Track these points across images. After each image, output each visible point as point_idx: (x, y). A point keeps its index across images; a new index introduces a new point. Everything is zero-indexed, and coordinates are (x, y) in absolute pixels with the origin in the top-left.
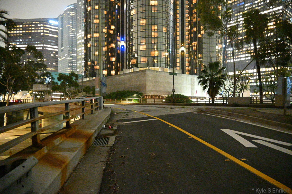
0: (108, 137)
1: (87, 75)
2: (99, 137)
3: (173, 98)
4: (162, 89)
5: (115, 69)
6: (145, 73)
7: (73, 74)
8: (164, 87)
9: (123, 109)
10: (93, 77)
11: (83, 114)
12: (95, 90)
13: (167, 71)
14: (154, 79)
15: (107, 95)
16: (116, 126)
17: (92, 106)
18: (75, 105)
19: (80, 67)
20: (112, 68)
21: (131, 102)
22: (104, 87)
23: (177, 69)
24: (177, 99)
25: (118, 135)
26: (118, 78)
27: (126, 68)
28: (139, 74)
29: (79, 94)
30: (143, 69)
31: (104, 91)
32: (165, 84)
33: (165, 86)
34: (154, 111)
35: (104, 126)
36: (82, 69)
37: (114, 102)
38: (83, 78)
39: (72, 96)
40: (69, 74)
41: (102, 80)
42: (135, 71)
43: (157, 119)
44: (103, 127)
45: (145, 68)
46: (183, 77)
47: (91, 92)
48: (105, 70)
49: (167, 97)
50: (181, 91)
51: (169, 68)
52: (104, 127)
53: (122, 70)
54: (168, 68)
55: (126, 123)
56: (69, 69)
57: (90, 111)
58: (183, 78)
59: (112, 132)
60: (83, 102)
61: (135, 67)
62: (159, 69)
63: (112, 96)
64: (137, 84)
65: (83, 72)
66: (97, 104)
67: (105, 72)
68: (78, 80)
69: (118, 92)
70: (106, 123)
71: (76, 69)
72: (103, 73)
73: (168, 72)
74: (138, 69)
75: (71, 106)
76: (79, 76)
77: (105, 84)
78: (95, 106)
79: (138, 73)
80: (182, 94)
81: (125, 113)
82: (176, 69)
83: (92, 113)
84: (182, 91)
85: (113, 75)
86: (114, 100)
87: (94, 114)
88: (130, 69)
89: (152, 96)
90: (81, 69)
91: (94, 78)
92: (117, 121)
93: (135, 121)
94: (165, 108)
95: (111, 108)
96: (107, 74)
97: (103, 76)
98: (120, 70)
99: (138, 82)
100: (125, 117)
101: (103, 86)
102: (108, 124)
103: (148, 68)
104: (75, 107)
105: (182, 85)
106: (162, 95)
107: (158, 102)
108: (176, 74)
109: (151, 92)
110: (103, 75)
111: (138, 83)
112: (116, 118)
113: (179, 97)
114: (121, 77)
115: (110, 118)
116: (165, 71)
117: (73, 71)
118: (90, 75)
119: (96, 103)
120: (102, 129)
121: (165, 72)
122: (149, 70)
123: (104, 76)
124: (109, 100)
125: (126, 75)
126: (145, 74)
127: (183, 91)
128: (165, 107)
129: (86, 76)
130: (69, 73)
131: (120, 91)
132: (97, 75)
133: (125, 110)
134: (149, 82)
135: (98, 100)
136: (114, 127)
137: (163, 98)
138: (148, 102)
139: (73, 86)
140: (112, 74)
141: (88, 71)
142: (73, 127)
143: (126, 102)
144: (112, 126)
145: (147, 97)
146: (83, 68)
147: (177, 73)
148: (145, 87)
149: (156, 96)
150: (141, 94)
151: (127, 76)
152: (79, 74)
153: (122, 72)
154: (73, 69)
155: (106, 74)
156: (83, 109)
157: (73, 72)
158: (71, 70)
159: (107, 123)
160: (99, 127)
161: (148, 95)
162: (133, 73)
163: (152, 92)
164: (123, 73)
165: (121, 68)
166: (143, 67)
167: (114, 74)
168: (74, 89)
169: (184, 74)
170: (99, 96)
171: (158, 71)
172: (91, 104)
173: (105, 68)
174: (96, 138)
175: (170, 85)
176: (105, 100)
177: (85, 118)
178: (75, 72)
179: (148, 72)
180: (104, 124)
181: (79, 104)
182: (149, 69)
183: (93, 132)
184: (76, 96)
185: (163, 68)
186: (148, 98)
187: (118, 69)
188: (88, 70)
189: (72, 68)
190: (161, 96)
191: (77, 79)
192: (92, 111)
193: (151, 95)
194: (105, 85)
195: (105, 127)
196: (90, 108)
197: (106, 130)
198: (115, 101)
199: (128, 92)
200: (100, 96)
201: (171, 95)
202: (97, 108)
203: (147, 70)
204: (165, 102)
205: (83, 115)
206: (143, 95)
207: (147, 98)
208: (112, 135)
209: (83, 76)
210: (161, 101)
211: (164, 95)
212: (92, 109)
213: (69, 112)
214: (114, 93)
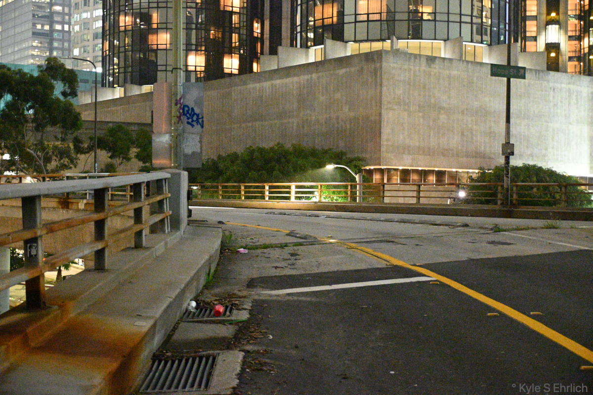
0: (211, 352)
1: (114, 73)
2: (169, 354)
3: (507, 182)
4: (454, 141)
5: (239, 48)
6: (378, 65)
7: (53, 68)
8: (463, 134)
9: (278, 231)
10: (141, 84)
11: (99, 246)
12: (150, 142)
13: (478, 60)
14: (420, 95)
15: (203, 164)
16: (245, 307)
17: (138, 212)
18: (62, 208)
19: (85, 37)
20: (227, 40)
21: (308, 198)
22: (193, 126)
23: (525, 51)
24: (522, 187)
25: (256, 348)
26: (253, 89)
27: (292, 45)
28: (348, 70)
29: (82, 157)
30: (365, 47)
31: (191, 145)
32: (469, 119)
33: (470, 126)
34: (419, 241)
35: (194, 304)
36: (96, 45)
37: (234, 198)
38: (99, 85)
39: (48, 168)
40: (39, 66)
41: (183, 97)
42: (332, 55)
43: (434, 277)
44: (187, 310)
45: (377, 46)
46: (551, 85)
47: (134, 151)
48: (196, 50)
49: (474, 176)
50: (544, 152)
51: (490, 45)
52: (190, 308)
53: (273, 51)
54: (482, 43)
55: (289, 294)
56: (36, 47)
57: (131, 234)
58: (552, 93)
59: (226, 331)
60: (99, 194)
61: (333, 39)
62: (443, 50)
63: (227, 168)
64: (338, 118)
65: (100, 59)
66: (161, 203)
67: (197, 61)
68: (76, 95)
69: (251, 152)
70: (201, 292)
71: (66, 44)
72: (187, 66)
73: (481, 64)
74: (346, 47)
75: (48, 213)
76: (79, 80)
77: (198, 115)
78: (152, 213)
79: (344, 68)
80: (545, 165)
81: (283, 246)
82: (523, 49)
83: (138, 246)
84: (546, 149)
85: (231, 75)
86: (234, 187)
87: (147, 248)
88: (308, 47)
89: (405, 174)
90: (90, 49)
91: (146, 88)
92: (251, 284)
93: (330, 284)
94: (466, 229)
95: (220, 222)
96: (203, 69)
97: (188, 79)
98: (262, 53)
99: (346, 109)
100: (283, 264)
101: (188, 123)
102: (208, 297)
103: (392, 42)
104: (62, 215)
105: (547, 122)
106: (454, 170)
107: (432, 201)
108: (520, 73)
109: (405, 156)
110: (187, 72)
111: (346, 112)
112: (246, 271)
113: (535, 179)
114: (267, 84)
115: (216, 271)
116: (470, 58)
117: (55, 54)
118: (129, 74)
119: (159, 198)
120: (181, 319)
121: (468, 62)
122: (396, 52)
123: (193, 79)
124: (212, 187)
125: (288, 76)
126: (377, 73)
127: (550, 150)
128: (466, 225)
129: (111, 79)
130: (38, 63)
131: (261, 150)
132: (160, 75)
133: (287, 235)
134: (395, 107)
135: (166, 188)
136: (235, 312)
137: (456, 181)
138: (386, 200)
139: (54, 123)
140: (226, 71)
141: (122, 55)
142: (56, 307)
143: (288, 198)
144: (227, 307)
145: (383, 179)
146: (100, 41)
147: (524, 68)
148: (374, 129)
149: (424, 174)
150: (356, 163)
151: (296, 79)
152: (79, 69)
153: (271, 63)
154: (56, 48)
155: (198, 69)
156: (100, 226)
157: (55, 59)
158: (48, 54)
159: (206, 291)
160: (168, 307)
161: (389, 170)
162: (320, 68)
163: (409, 154)
164: (276, 68)
165: (267, 44)
166: (367, 40)
167: (236, 72)
168: (60, 136)
169: (557, 72)
170: (171, 168)
171: (436, 57)
172: (136, 205)
173: (196, 45)
174: (157, 357)
175: (493, 124)
176: (195, 188)
177: (106, 268)
178: (62, 61)
179: (390, 64)
180: (192, 297)
181: (81, 206)
182: (394, 48)
183: (145, 329)
184: (64, 167)
185: (461, 46)
186: (389, 180)
187: (255, 48)
188: (122, 49)
189: (51, 43)
190: (448, 172)
191: (74, 94)
192: (139, 234)
193: (401, 168)
194: (195, 118)
195: (197, 308)
196: (132, 222)
197: (198, 322)
198: (239, 192)
199: (300, 152)
200: (176, 168)
201: (497, 167)
202: (162, 221)
203: (387, 52)
204: (466, 201)
205: (100, 255)
206: (368, 168)
207: (385, 181)
208: (227, 344)
209: (99, 79)
210: (447, 194)
211: (460, 170)
212: (137, 228)
213: (41, 236)
214: (234, 158)
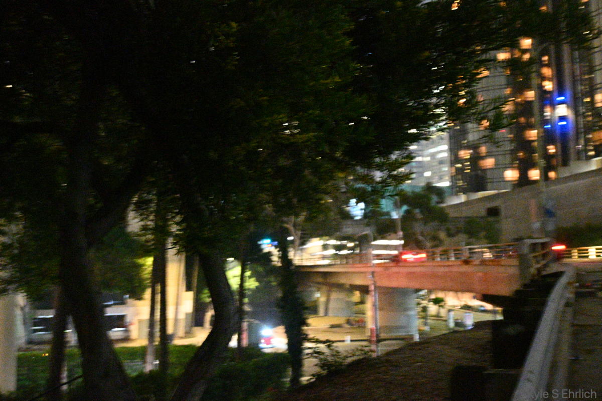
1: (460, 186)
10: (477, 192)
19: (434, 164)
27: (579, 159)
36: (447, 170)
48: (510, 167)
53: (566, 164)
65: (450, 178)
67: (512, 175)
72: (504, 178)
85: (535, 181)
88: (591, 159)
91: (481, 194)
96: (517, 179)
98: (556, 165)
110: (505, 182)
114: (561, 186)
125: (578, 179)
132: (489, 185)
140: (531, 179)
146: (449, 167)
151: (582, 182)
153: (565, 172)
155: (513, 179)
164: (569, 174)
165: (560, 159)
167: (538, 179)
173: (511, 164)
187: (550, 162)
